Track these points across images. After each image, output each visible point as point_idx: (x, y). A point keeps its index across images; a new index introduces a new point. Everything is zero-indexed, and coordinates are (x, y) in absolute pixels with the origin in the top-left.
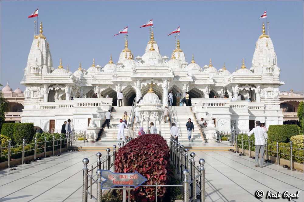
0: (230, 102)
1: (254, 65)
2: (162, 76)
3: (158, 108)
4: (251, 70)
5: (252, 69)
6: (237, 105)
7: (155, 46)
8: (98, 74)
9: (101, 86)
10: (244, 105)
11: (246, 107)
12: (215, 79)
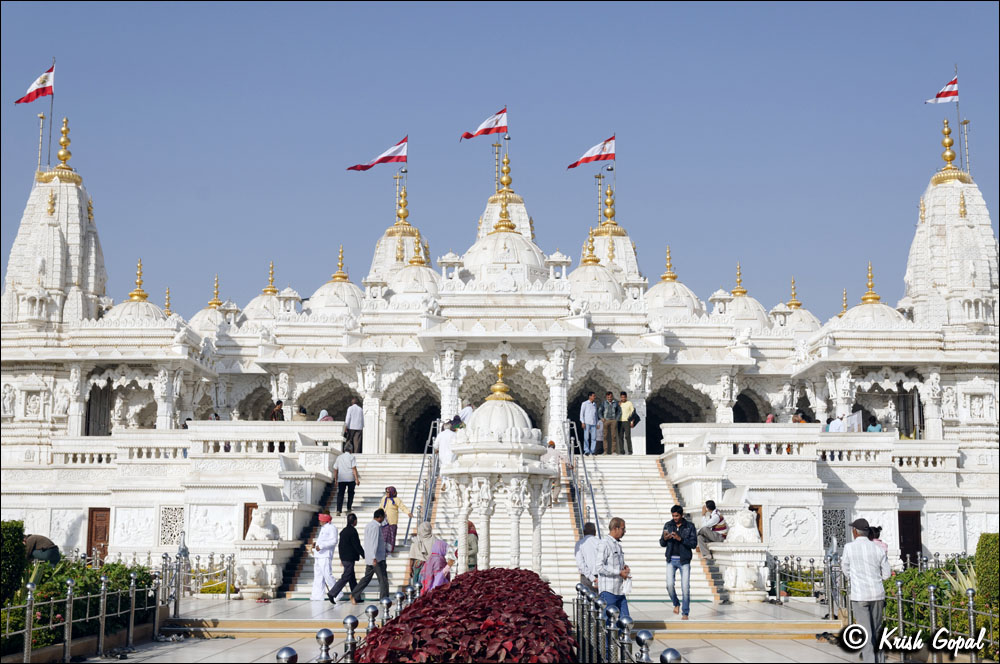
0: (818, 439)
1: (913, 290)
2: (545, 334)
3: (527, 461)
4: (902, 311)
5: (904, 304)
6: (849, 452)
7: (518, 212)
8: (288, 323)
9: (297, 371)
10: (877, 452)
11: (884, 459)
12: (758, 344)
